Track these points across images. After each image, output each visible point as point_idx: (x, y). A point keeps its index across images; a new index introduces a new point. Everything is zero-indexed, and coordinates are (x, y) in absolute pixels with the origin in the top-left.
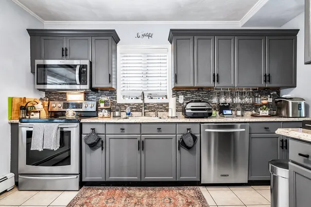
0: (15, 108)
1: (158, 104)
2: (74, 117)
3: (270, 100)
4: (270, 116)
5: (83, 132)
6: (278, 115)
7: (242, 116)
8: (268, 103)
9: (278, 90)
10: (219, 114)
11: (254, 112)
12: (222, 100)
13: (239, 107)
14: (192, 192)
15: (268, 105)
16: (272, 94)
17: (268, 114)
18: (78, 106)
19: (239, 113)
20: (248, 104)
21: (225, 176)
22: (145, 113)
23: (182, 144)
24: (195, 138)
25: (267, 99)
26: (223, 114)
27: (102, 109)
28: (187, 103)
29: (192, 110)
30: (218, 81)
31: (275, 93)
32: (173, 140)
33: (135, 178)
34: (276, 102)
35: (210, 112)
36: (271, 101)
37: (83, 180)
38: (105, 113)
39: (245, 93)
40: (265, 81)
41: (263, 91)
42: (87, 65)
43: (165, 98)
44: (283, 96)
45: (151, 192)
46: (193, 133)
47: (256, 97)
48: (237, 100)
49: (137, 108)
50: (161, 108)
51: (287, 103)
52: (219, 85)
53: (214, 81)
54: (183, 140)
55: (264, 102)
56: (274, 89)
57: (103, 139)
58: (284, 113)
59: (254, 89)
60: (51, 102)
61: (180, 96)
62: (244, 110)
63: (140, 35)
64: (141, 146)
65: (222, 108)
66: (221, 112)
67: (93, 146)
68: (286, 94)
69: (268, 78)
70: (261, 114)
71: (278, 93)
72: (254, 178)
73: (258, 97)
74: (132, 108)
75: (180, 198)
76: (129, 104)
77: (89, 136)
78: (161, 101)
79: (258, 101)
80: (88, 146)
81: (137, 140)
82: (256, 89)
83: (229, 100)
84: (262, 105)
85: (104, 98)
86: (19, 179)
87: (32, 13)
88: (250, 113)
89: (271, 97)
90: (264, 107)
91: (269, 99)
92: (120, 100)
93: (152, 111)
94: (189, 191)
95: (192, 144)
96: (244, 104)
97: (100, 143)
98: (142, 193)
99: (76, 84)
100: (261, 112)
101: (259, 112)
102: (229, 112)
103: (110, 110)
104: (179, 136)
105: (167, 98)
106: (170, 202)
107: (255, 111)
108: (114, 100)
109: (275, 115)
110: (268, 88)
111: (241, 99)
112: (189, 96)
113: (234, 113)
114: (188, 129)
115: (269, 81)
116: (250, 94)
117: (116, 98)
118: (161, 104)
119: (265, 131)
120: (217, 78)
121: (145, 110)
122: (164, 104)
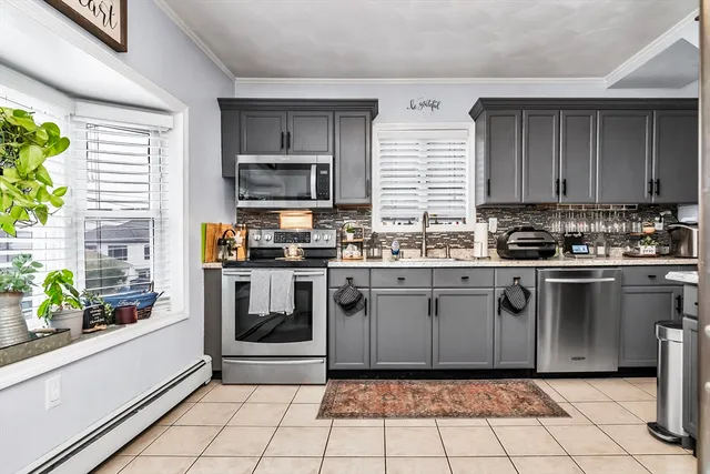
0: (209, 242)
1: (449, 234)
2: (299, 259)
3: (659, 226)
4: (659, 255)
5: (332, 285)
6: (674, 254)
7: (608, 256)
8: (656, 232)
9: (674, 208)
10: (564, 252)
11: (629, 249)
12: (571, 226)
13: (600, 238)
15: (655, 236)
16: (662, 214)
17: (654, 253)
18: (304, 237)
19: (601, 250)
20: (616, 234)
21: (579, 359)
22: (427, 249)
23: (506, 304)
24: (527, 294)
25: (654, 225)
26: (572, 253)
27: (347, 244)
28: (510, 234)
29: (519, 244)
30: (565, 193)
31: (669, 213)
32: (489, 298)
33: (422, 364)
34: (670, 231)
35: (552, 248)
36: (661, 229)
37: (331, 367)
38: (354, 251)
39: (613, 213)
40: (651, 192)
41: (646, 210)
42: (328, 165)
43: (460, 223)
44: (683, 220)
45: (451, 387)
46: (524, 285)
47: (633, 221)
48: (598, 227)
49: (411, 242)
50: (455, 242)
51: (691, 232)
52: (567, 200)
53: (558, 192)
54: (506, 298)
55: (649, 230)
56: (666, 207)
57: (366, 296)
58: (683, 250)
59: (630, 207)
60: (251, 231)
61: (490, 219)
62: (610, 245)
63: (416, 103)
64: (433, 307)
65: (570, 241)
66: (568, 249)
67: (349, 308)
68: (688, 216)
69: (655, 186)
70: (642, 253)
71: (675, 213)
72: (629, 363)
73: (636, 221)
74: (401, 242)
75: (504, 394)
76: (394, 235)
77: (343, 290)
78: (455, 227)
79: (637, 229)
80: (338, 308)
82: (634, 207)
83: (583, 227)
84: (642, 237)
85: (353, 224)
86: (223, 365)
87: (223, 68)
88: (621, 251)
89: (660, 221)
90: (649, 239)
91: (657, 224)
92: (378, 227)
93: (438, 247)
94: (518, 385)
95: (524, 303)
96: (612, 234)
97: (362, 302)
98: (437, 389)
99: (309, 199)
100: (642, 248)
101: (638, 249)
102: (582, 248)
103: (360, 245)
104: (499, 292)
105: (465, 223)
106: (490, 399)
107: (631, 247)
108: (367, 227)
109: (667, 255)
110: (655, 205)
111: (606, 224)
112: (507, 218)
113: (591, 250)
114: (515, 279)
115: (658, 193)
116: (621, 215)
117: (369, 224)
118: (455, 235)
119: (649, 281)
120: (563, 187)
121: (426, 244)
122: (461, 233)
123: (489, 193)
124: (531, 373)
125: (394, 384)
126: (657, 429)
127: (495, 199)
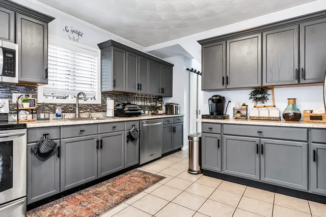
1: (88, 105)
5: (31, 141)
14: (137, 173)
17: (162, 113)
19: (147, 112)
21: (152, 155)
29: (130, 110)
30: (140, 89)
32: (123, 135)
33: (93, 178)
37: (29, 203)
42: (14, 50)
43: (93, 99)
46: (136, 128)
53: (138, 89)
57: (58, 144)
63: (69, 29)
64: (100, 145)
70: (159, 113)
75: (135, 178)
78: (90, 102)
81: (95, 141)
84: (158, 107)
94: (134, 173)
100: (159, 111)
103: (32, 112)
104: (127, 132)
105: (95, 99)
115: (163, 93)
116: (154, 99)
117: (36, 97)
118: (91, 105)
119: (167, 123)
120: (139, 87)
121: (79, 111)
122: (94, 105)
123: (114, 86)
124: (139, 166)
125: (77, 195)
126: (190, 171)
127: (117, 89)
